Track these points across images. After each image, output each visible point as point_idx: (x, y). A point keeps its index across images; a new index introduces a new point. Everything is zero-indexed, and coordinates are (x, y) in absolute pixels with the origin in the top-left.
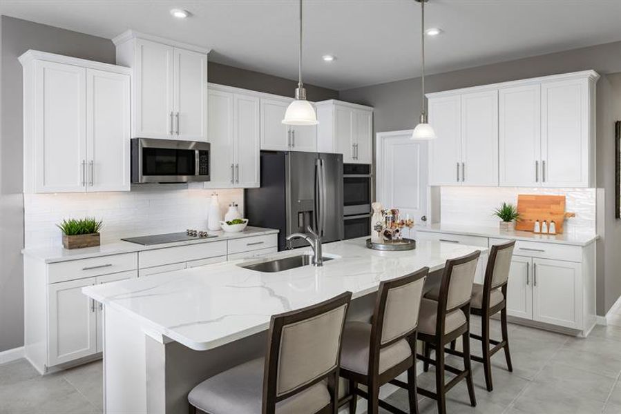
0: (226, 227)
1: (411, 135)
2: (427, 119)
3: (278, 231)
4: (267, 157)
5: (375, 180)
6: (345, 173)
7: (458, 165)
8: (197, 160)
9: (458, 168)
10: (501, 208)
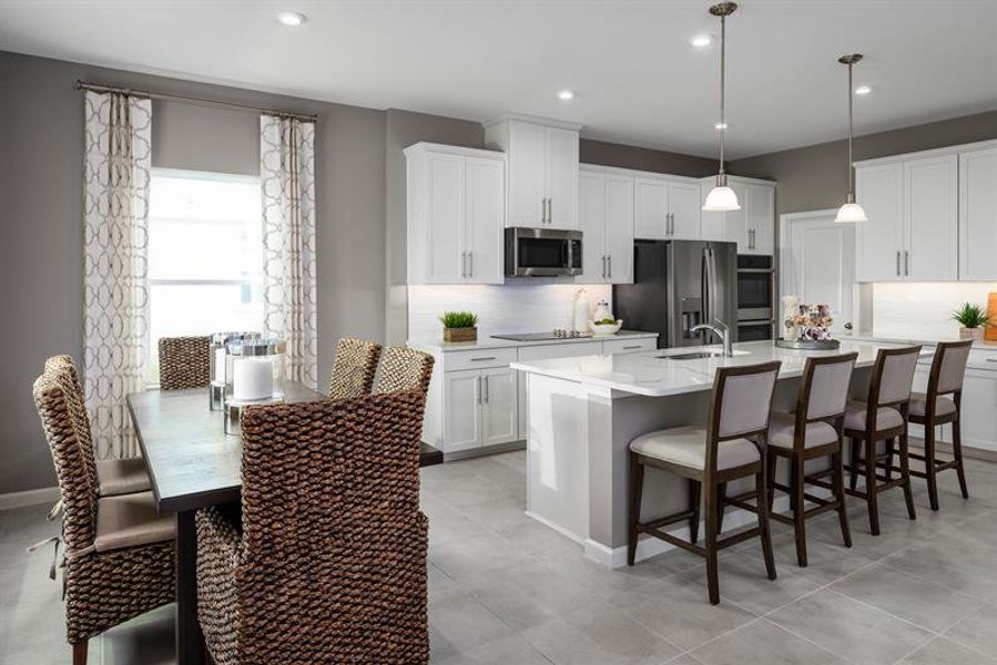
0: (595, 328)
1: (835, 216)
2: (854, 197)
3: (657, 335)
4: (642, 247)
5: (778, 278)
6: (739, 267)
7: (899, 254)
8: (570, 251)
9: (898, 259)
10: (961, 309)
